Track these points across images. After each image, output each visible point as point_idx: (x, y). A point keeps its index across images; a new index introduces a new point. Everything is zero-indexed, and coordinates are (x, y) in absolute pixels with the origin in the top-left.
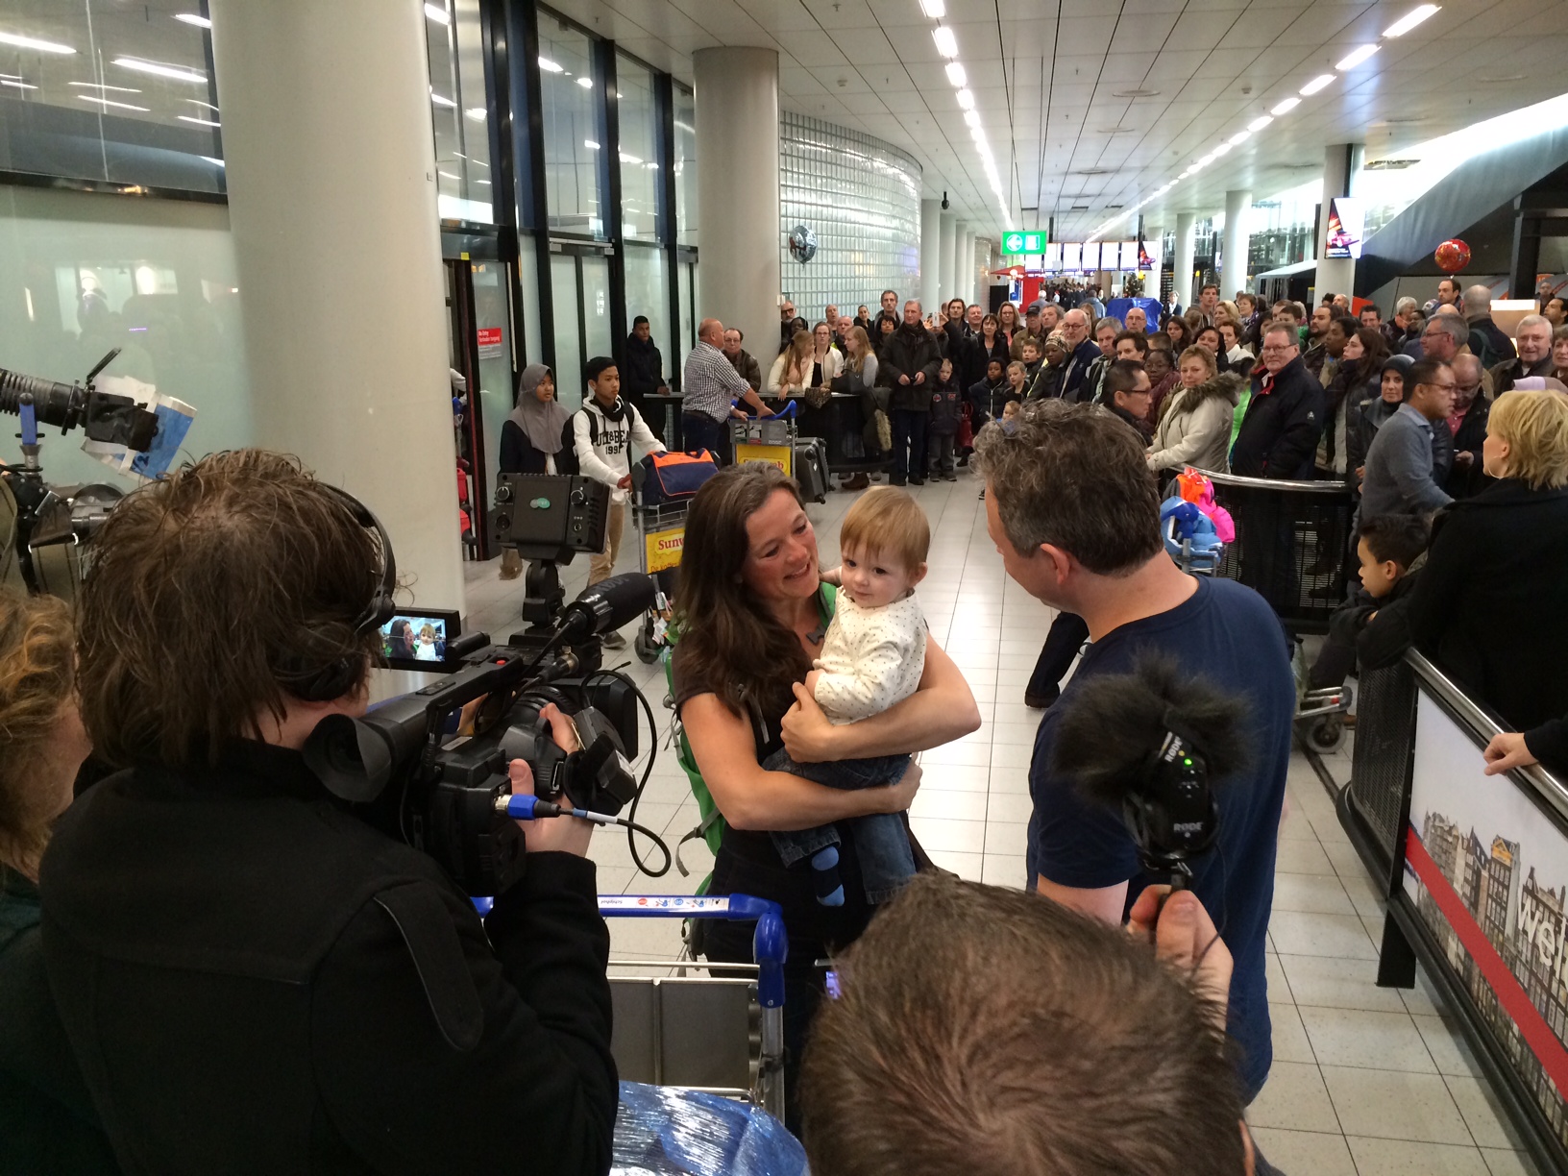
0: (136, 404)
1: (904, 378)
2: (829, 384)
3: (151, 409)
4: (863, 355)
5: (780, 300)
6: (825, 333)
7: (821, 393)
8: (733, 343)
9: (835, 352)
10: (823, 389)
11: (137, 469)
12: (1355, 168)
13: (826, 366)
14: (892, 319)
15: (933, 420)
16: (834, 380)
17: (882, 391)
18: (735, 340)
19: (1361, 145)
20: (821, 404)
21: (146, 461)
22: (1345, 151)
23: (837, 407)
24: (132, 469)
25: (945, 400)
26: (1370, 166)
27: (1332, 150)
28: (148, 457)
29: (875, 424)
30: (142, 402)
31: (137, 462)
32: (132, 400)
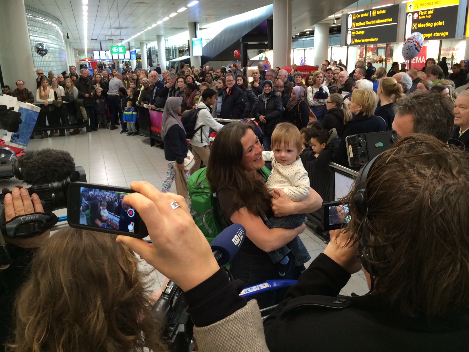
0: (8, 108)
1: (87, 95)
2: (61, 98)
3: (16, 110)
4: (72, 88)
5: (35, 69)
6: (55, 81)
7: (59, 102)
8: (21, 85)
9: (61, 87)
10: (59, 100)
11: (14, 141)
12: (197, 29)
13: (58, 92)
14: (75, 75)
15: (98, 109)
16: (62, 97)
17: (81, 100)
18: (22, 85)
19: (198, 23)
20: (59, 106)
21: (18, 136)
22: (194, 24)
23: (65, 106)
24: (11, 141)
25: (101, 102)
26: (201, 29)
27: (190, 24)
28: (18, 135)
29: (81, 111)
30: (11, 107)
31: (13, 138)
32: (5, 106)
